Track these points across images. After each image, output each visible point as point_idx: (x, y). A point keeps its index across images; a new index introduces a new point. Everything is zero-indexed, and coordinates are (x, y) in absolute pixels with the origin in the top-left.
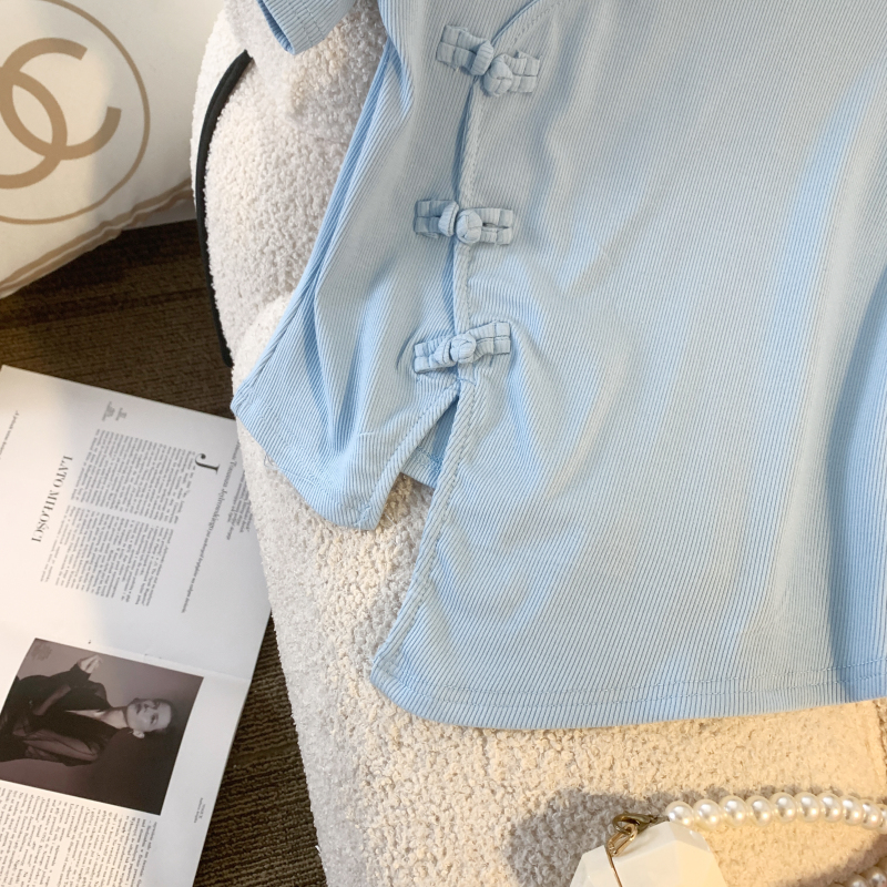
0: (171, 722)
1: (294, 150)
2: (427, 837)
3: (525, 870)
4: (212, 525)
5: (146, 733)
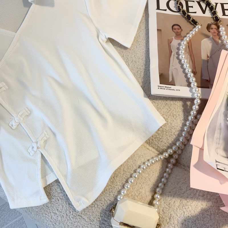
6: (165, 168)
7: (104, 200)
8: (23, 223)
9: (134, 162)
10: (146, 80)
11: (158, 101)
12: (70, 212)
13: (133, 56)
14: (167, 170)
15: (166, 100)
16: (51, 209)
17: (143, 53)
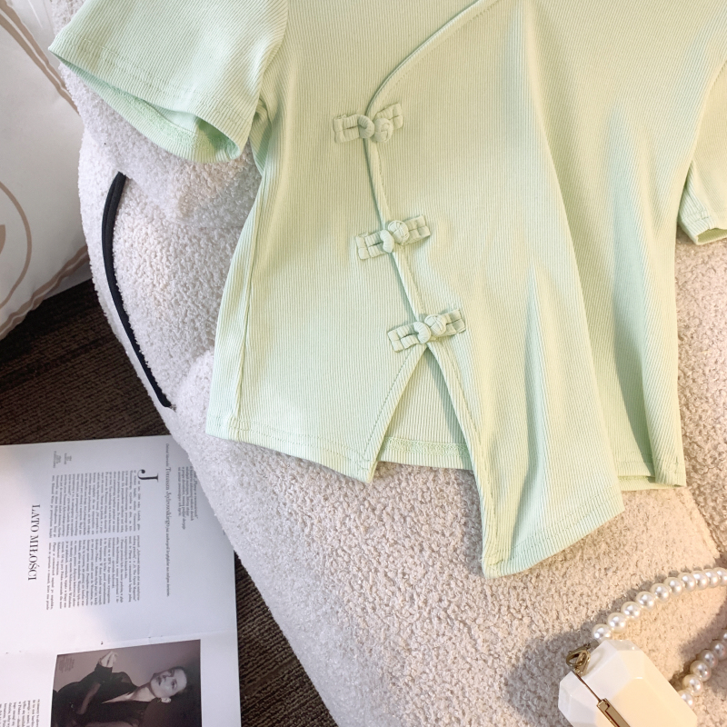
0: (188, 682)
1: (186, 240)
2: (449, 707)
3: (522, 705)
4: (168, 522)
5: (171, 697)
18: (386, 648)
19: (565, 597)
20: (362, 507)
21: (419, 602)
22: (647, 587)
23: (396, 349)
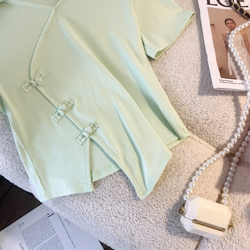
1: (4, 146)
2: (154, 246)
3: (175, 233)
4: (64, 226)
6: (228, 167)
7: (170, 200)
8: (58, 242)
9: (197, 160)
10: (204, 75)
11: (218, 96)
12: (134, 215)
13: (188, 51)
14: (231, 169)
15: (227, 96)
16: (111, 213)
17: (198, 48)
18: (127, 238)
19: (169, 192)
20: (96, 199)
21: (128, 219)
22: (194, 174)
23: (81, 144)
